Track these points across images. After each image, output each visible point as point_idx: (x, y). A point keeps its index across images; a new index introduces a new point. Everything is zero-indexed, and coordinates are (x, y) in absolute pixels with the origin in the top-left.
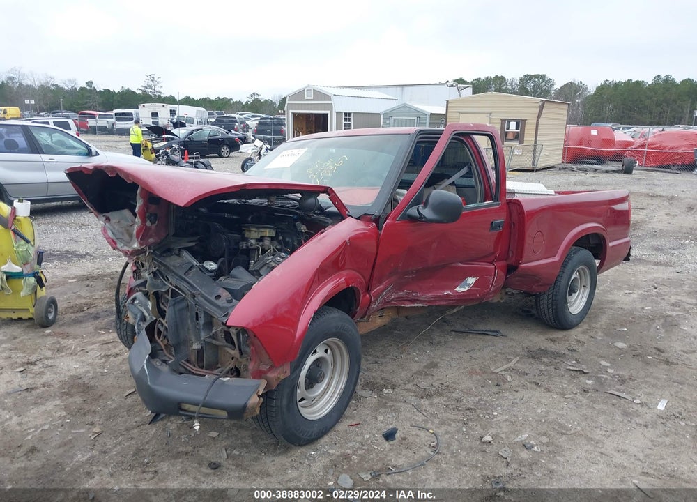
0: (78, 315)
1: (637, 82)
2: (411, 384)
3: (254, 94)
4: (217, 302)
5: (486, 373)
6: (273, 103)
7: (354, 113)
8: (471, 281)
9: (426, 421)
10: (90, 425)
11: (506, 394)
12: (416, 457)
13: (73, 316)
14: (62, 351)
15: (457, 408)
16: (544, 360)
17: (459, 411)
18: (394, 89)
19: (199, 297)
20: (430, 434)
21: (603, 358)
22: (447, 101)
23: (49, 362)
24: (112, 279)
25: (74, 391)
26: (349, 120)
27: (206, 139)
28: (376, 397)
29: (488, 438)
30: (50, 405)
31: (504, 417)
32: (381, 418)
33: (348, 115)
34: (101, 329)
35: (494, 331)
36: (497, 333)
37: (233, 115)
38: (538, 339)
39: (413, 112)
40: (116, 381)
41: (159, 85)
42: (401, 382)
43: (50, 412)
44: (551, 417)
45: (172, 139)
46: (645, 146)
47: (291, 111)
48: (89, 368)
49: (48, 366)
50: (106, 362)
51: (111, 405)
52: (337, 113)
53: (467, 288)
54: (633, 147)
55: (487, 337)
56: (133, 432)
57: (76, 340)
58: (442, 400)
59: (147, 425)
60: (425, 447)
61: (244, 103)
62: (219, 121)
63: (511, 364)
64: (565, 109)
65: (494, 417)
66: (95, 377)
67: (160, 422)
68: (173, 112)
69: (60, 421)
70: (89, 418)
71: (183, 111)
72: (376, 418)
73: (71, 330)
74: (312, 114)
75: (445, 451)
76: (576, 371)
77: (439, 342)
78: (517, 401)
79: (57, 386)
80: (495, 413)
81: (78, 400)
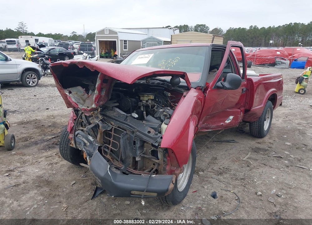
0: (26, 143)
1: (243, 28)
2: (210, 169)
3: (74, 32)
4: (149, 135)
5: (239, 160)
6: (83, 37)
7: (128, 41)
8: (231, 117)
9: (227, 187)
10: (59, 203)
11: (254, 170)
12: (232, 205)
13: (24, 143)
14: (26, 163)
15: (236, 179)
16: (261, 152)
17: (238, 180)
18: (144, 29)
19: (137, 132)
20: (232, 193)
21: (285, 150)
22: (171, 35)
23: (21, 169)
24: (36, 123)
25: (42, 184)
26: (126, 44)
27: (58, 53)
28: (197, 176)
29: (260, 193)
30: (32, 193)
31: (260, 182)
32: (206, 187)
33: (125, 41)
34: (42, 149)
35: (232, 140)
36: (233, 141)
37: (66, 42)
38: (253, 143)
39: (155, 40)
40: (62, 177)
41: (26, 27)
42: (205, 168)
43: (33, 197)
44: (281, 180)
45: (40, 53)
46: (255, 55)
47: (98, 40)
48: (45, 171)
49: (21, 172)
50: (52, 167)
51: (66, 190)
52: (120, 40)
53: (230, 121)
54: (249, 56)
55: (230, 143)
56: (85, 205)
57: (31, 156)
58: (228, 175)
59: (90, 200)
60: (233, 200)
61: (69, 36)
62: (60, 44)
63: (248, 156)
64: (222, 39)
65: (256, 182)
66: (50, 176)
67: (96, 198)
68: (37, 40)
69: (41, 202)
70: (57, 199)
71: (41, 40)
72: (204, 187)
73: (25, 151)
74: (108, 41)
75: (243, 201)
76: (278, 157)
77: (211, 147)
78: (261, 173)
79: (31, 183)
80: (255, 180)
81: (46, 189)
